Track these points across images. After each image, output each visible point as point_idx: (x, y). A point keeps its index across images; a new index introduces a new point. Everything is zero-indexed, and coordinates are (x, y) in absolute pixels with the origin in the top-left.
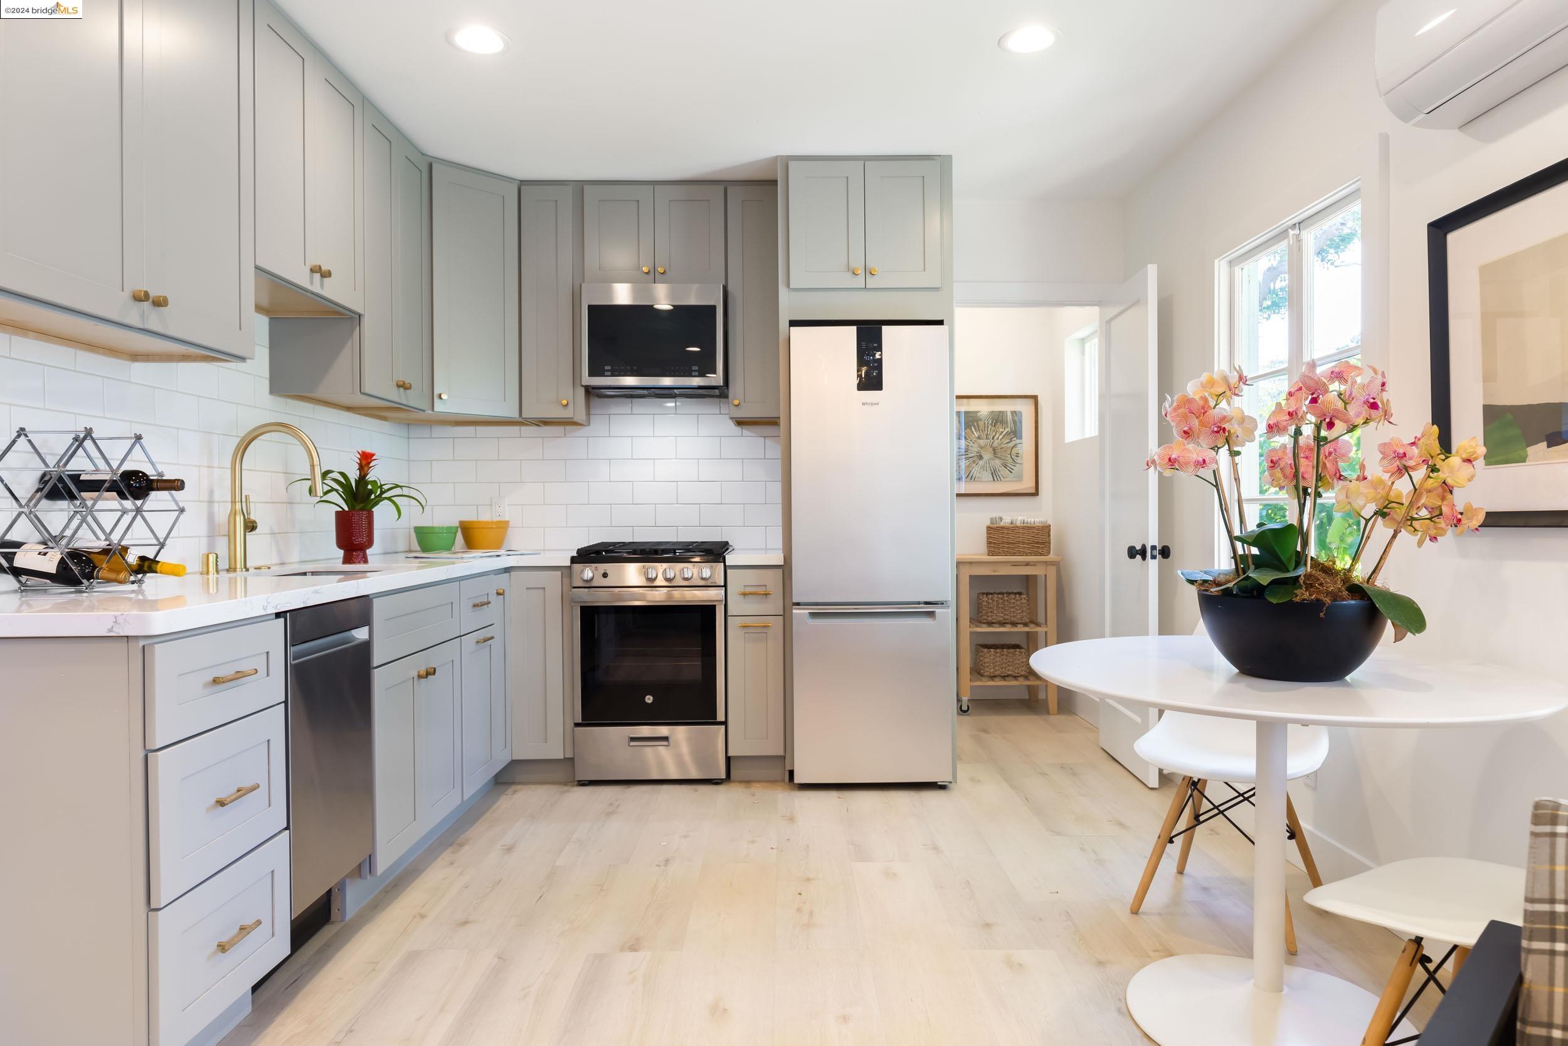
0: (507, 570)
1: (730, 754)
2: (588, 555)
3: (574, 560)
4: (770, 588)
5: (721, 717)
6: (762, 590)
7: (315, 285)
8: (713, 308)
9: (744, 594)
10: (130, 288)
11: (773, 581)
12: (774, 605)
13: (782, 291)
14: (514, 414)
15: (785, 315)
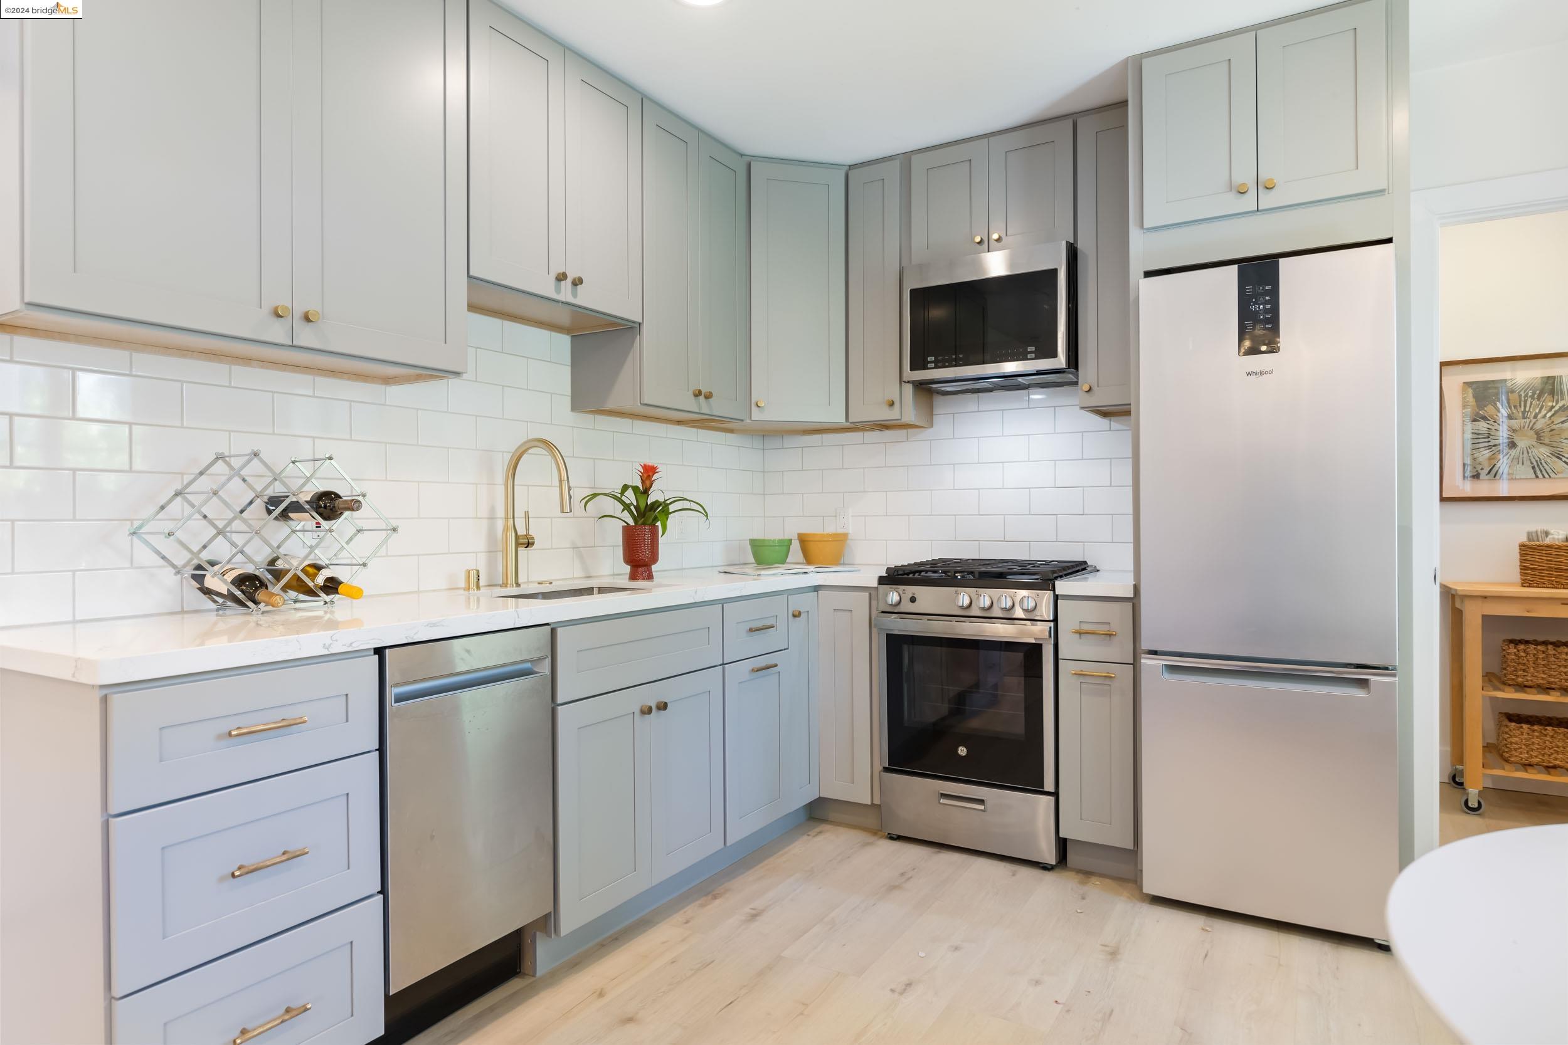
0: (817, 588)
1: (1063, 834)
2: (896, 577)
3: (882, 581)
4: (1115, 627)
5: (1049, 786)
6: (1103, 629)
7: (566, 293)
8: (1054, 272)
9: (1080, 633)
10: (268, 304)
11: (1119, 616)
12: (1121, 650)
13: (1134, 234)
14: (839, 418)
15: (1138, 263)
